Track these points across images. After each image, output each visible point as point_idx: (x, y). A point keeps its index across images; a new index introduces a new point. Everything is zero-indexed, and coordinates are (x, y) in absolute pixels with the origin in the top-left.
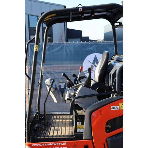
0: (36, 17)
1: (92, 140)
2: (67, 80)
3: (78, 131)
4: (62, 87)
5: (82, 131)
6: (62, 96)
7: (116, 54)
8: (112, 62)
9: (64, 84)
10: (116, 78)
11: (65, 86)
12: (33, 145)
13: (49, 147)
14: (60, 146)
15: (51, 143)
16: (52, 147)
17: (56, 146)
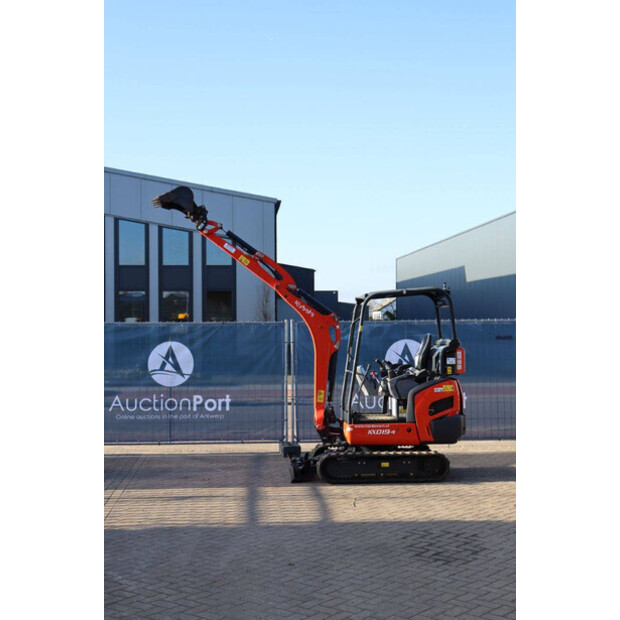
0: (186, 234)
1: (415, 422)
2: (381, 368)
3: (400, 415)
5: (404, 415)
7: (440, 337)
8: (435, 347)
10: (440, 361)
11: (377, 376)
12: (356, 426)
13: (371, 429)
14: (382, 429)
15: (373, 426)
16: (375, 428)
17: (379, 428)
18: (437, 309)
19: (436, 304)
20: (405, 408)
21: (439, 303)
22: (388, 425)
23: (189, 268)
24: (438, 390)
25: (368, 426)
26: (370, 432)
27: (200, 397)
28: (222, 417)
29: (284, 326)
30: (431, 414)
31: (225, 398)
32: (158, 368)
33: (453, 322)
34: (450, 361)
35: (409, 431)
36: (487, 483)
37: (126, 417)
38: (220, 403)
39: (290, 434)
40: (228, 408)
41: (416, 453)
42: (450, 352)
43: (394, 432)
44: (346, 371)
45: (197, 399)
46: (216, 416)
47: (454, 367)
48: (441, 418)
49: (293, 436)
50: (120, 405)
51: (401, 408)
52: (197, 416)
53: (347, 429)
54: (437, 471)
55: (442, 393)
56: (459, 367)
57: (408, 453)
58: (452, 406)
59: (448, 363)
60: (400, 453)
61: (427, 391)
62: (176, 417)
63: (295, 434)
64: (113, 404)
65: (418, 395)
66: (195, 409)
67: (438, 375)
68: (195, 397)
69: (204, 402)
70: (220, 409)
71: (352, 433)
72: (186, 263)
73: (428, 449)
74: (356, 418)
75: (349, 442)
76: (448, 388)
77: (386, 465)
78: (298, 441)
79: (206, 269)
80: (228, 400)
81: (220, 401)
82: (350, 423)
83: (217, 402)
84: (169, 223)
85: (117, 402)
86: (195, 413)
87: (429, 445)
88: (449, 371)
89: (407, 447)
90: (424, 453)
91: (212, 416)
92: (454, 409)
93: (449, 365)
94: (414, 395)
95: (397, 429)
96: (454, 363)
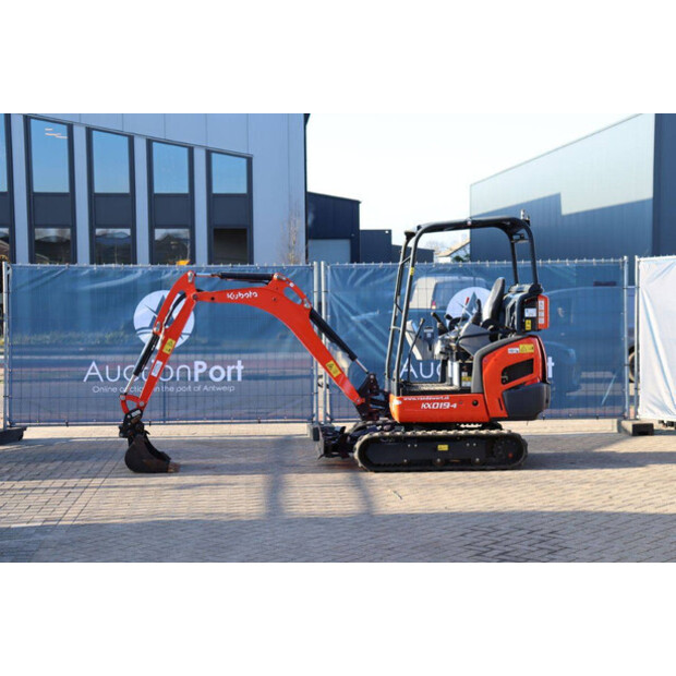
0: (185, 151)
1: (483, 393)
2: (438, 324)
3: (464, 384)
4: (429, 335)
5: (468, 384)
6: (430, 349)
7: (516, 282)
8: (509, 295)
9: (432, 331)
10: (515, 313)
11: (432, 334)
12: (406, 399)
13: (425, 401)
14: (440, 401)
15: (428, 398)
16: (429, 402)
17: (435, 401)
18: (512, 245)
19: (511, 238)
20: (470, 374)
21: (515, 237)
22: (447, 397)
23: (190, 198)
24: (512, 351)
25: (422, 398)
26: (423, 406)
27: (202, 363)
28: (231, 389)
29: (312, 270)
30: (504, 382)
31: (236, 364)
32: (148, 325)
33: (534, 264)
34: (530, 312)
35: (476, 404)
36: (576, 472)
37: (106, 390)
38: (229, 371)
39: (321, 412)
40: (239, 379)
41: (484, 432)
42: (529, 301)
43: (455, 406)
44: (392, 327)
45: (200, 366)
46: (224, 388)
47: (534, 320)
48: (516, 387)
49: (326, 414)
50: (98, 373)
51: (464, 374)
52: (199, 388)
53: (395, 402)
54: (511, 455)
55: (518, 355)
56: (541, 321)
57: (473, 432)
58: (532, 372)
59: (527, 315)
60: (462, 432)
61: (499, 352)
62: (171, 389)
63: (328, 411)
64: (89, 373)
65: (485, 359)
66: (197, 379)
67: (514, 331)
68: (197, 363)
69: (208, 370)
70: (229, 379)
71: (401, 407)
72: (186, 190)
73: (500, 427)
74: (406, 388)
75: (397, 419)
76: (526, 349)
77: (443, 447)
78: (332, 420)
79: (213, 199)
80: (240, 367)
81: (230, 368)
82: (398, 395)
83: (226, 370)
84: (160, 135)
85: (93, 370)
86: (196, 384)
87: (501, 423)
88: (528, 325)
89: (472, 426)
90: (494, 432)
91: (219, 389)
92: (534, 375)
93: (528, 318)
94: (482, 358)
95: (459, 402)
96: (535, 315)
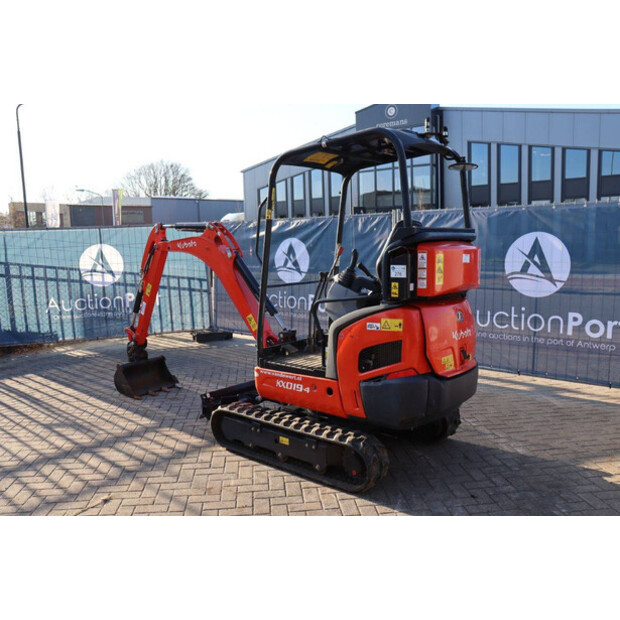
1: (337, 380)
12: (263, 371)
13: (281, 379)
14: (293, 381)
15: (282, 374)
16: (285, 379)
17: (289, 380)
22: (300, 377)
24: (372, 326)
25: (276, 373)
26: (278, 384)
34: (399, 271)
35: (330, 391)
43: (308, 390)
47: (402, 283)
48: (377, 379)
54: (354, 472)
55: (378, 333)
56: (423, 285)
58: (399, 360)
59: (393, 275)
61: (356, 327)
62: (295, 315)
65: (341, 334)
68: (310, 297)
71: (258, 381)
76: (392, 324)
77: (285, 441)
88: (395, 291)
93: (396, 280)
94: (338, 331)
95: (313, 386)
96: (404, 275)
